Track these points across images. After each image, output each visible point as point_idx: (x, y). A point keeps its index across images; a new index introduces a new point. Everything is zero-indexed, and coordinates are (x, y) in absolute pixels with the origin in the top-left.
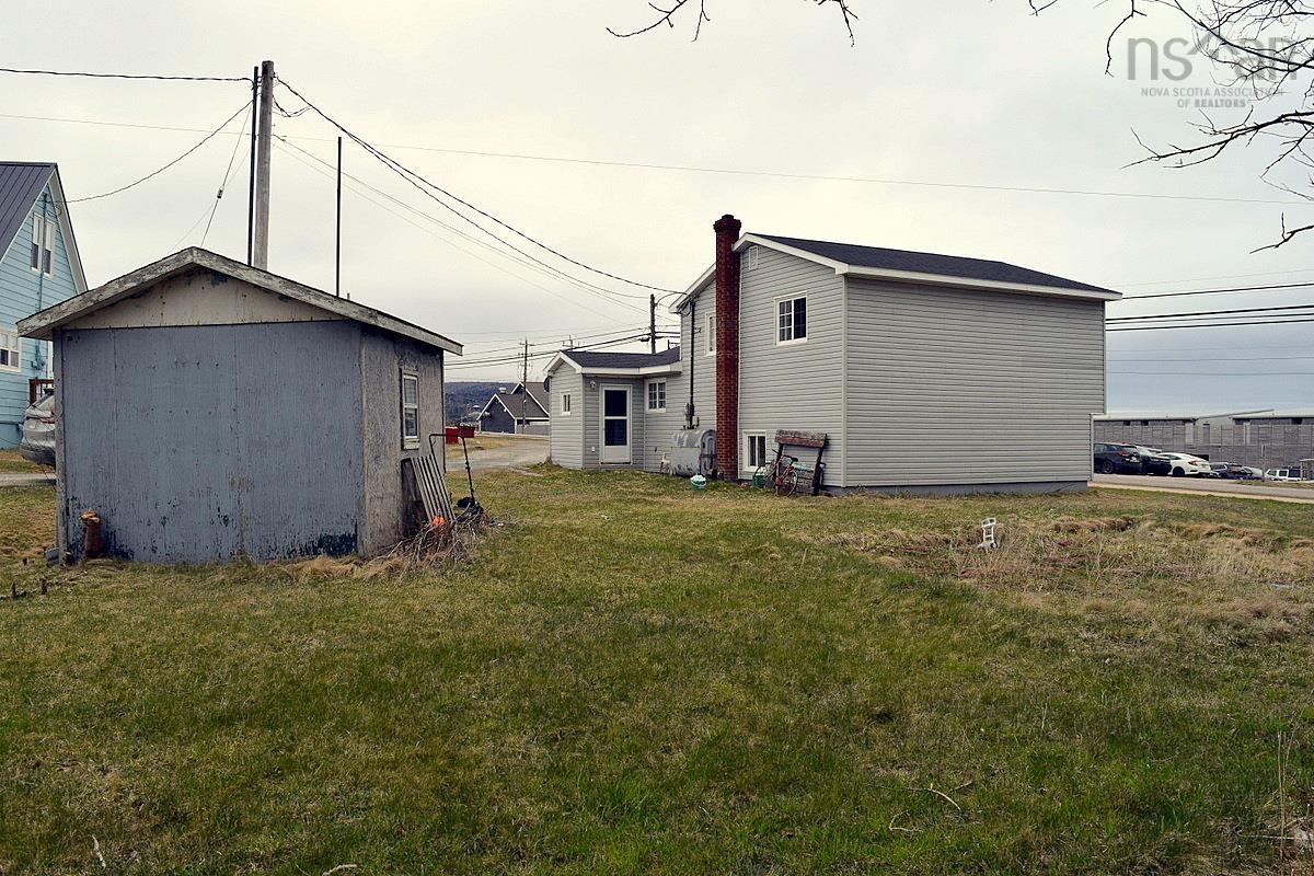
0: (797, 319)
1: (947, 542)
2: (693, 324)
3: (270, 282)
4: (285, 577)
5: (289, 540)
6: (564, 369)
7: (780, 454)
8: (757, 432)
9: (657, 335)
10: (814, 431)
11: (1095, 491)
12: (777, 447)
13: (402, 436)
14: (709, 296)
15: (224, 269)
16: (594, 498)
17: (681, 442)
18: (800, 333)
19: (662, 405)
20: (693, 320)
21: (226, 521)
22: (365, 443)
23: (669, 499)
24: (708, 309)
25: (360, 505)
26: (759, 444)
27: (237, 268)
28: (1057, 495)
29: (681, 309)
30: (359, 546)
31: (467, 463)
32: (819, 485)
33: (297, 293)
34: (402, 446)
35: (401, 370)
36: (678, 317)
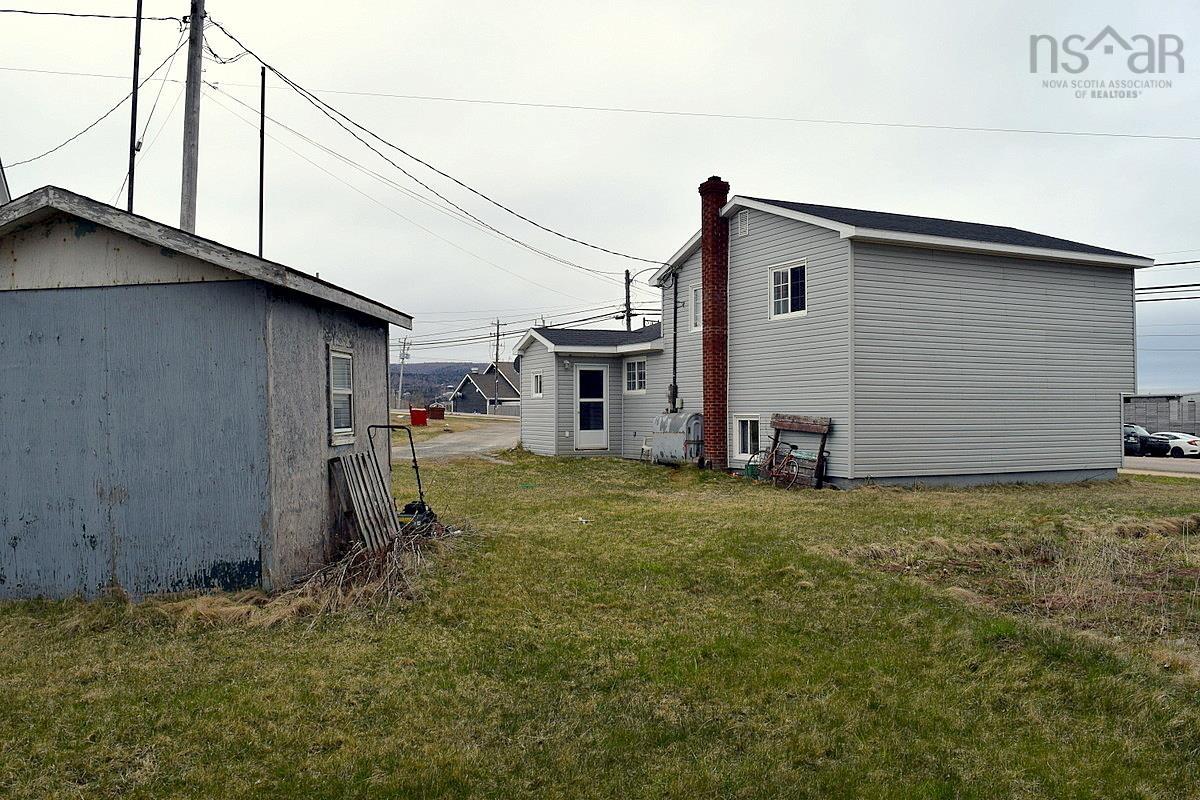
0: (795, 289)
1: (998, 552)
2: (676, 297)
3: (146, 231)
4: (160, 622)
5: (174, 568)
6: (535, 348)
7: (776, 441)
8: (749, 416)
9: (632, 312)
10: (815, 416)
11: (1127, 480)
12: (772, 433)
13: (329, 429)
14: (695, 266)
15: (87, 214)
16: (571, 493)
17: (663, 426)
18: (798, 304)
19: (642, 386)
20: (676, 294)
21: (93, 542)
22: (273, 442)
23: (653, 494)
24: (693, 281)
25: (265, 524)
26: (751, 429)
27: (104, 212)
28: (1085, 484)
29: (661, 282)
30: (264, 577)
31: (415, 461)
32: (822, 476)
33: (181, 244)
34: (330, 441)
35: (327, 346)
36: (659, 291)
